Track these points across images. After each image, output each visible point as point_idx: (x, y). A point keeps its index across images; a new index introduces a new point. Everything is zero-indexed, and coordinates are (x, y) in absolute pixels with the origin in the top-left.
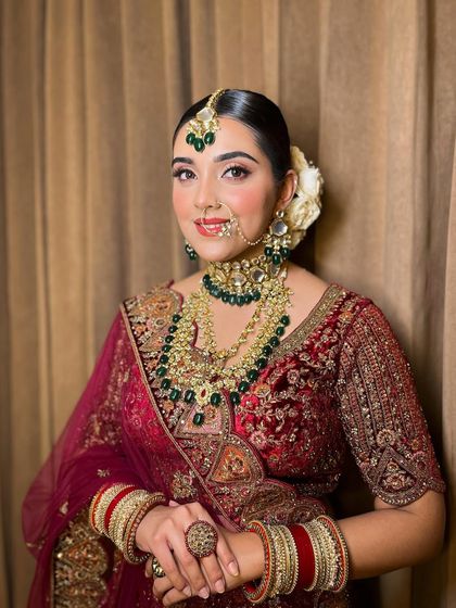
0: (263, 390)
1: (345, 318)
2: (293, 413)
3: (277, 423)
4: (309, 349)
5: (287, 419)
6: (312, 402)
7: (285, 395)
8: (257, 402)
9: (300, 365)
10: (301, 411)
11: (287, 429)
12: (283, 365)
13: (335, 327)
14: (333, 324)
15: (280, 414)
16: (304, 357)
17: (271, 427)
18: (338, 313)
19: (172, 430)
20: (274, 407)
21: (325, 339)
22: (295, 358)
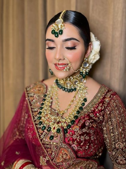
0: (76, 128)
1: (107, 100)
2: (87, 138)
3: (81, 142)
4: (94, 112)
5: (85, 140)
6: (94, 132)
7: (84, 130)
8: (74, 133)
9: (90, 118)
10: (90, 137)
11: (85, 144)
12: (84, 118)
13: (103, 103)
14: (102, 102)
15: (82, 138)
16: (92, 115)
17: (79, 143)
18: (104, 98)
19: (41, 140)
20: (80, 135)
21: (100, 108)
22: (88, 115)
